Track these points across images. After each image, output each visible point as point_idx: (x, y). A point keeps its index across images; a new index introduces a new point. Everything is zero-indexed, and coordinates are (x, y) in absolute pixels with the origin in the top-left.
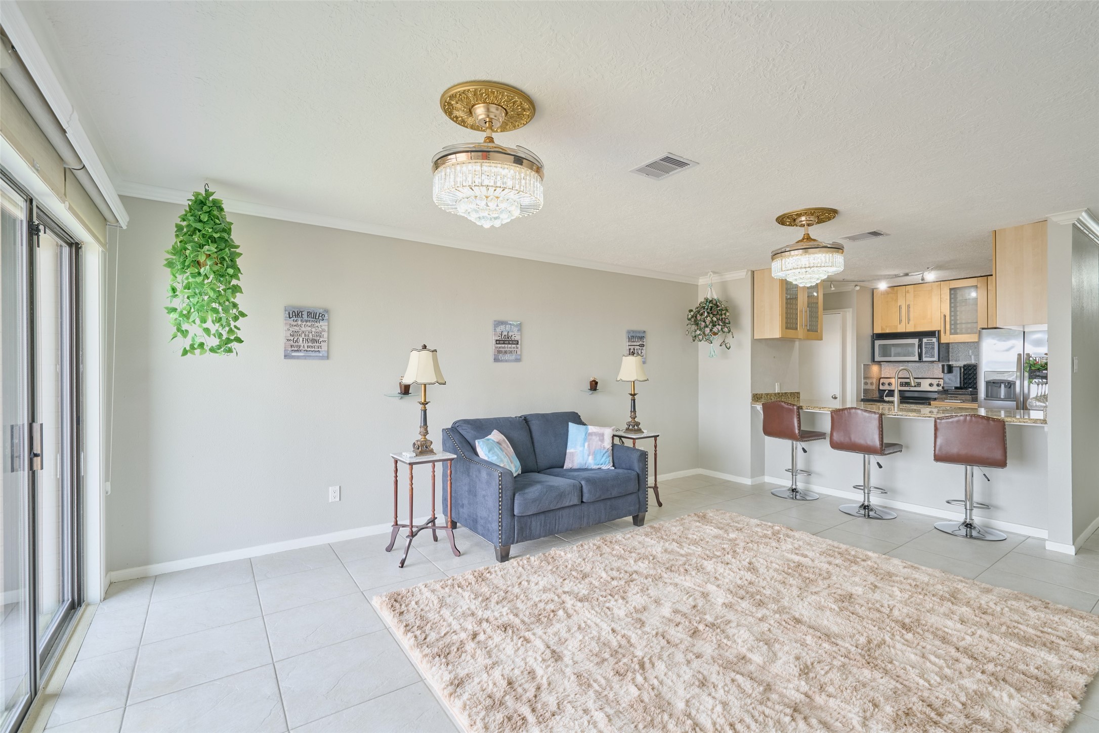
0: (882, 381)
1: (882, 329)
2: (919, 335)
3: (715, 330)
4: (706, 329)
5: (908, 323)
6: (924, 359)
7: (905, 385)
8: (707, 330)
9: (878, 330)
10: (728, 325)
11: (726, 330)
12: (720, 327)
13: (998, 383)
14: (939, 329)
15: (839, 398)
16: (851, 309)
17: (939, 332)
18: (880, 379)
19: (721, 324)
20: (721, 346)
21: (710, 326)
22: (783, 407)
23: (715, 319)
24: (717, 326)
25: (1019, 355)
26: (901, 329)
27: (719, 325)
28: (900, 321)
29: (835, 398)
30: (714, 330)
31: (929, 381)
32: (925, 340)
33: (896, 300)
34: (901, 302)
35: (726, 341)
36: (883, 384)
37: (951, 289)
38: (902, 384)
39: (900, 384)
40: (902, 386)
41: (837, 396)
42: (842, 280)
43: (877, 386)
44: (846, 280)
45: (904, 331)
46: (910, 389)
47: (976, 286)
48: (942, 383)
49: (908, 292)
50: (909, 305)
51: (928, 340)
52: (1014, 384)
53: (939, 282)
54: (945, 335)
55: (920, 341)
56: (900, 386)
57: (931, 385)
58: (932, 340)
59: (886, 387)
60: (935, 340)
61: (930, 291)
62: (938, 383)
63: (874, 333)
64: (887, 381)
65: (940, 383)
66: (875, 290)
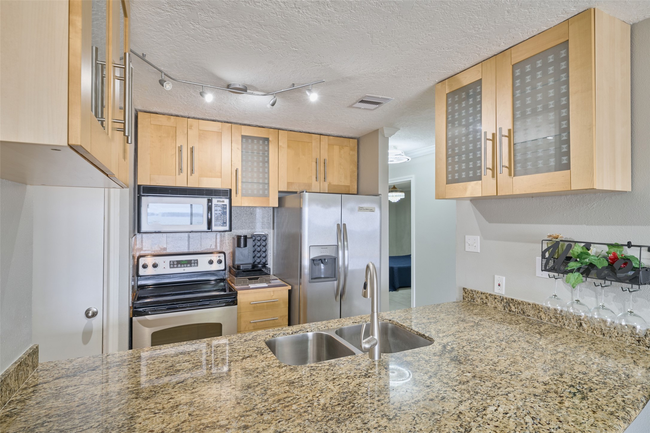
0: (142, 261)
1: (151, 179)
2: (207, 193)
5: (191, 175)
6: (214, 228)
7: (177, 264)
9: (143, 181)
13: (318, 260)
14: (230, 187)
15: (99, 316)
17: (231, 190)
18: (138, 258)
25: (338, 225)
26: (181, 182)
28: (180, 170)
29: (94, 315)
32: (215, 201)
33: (175, 137)
34: (181, 141)
36: (145, 266)
37: (243, 137)
38: (174, 264)
39: (170, 265)
40: (174, 267)
41: (95, 310)
42: (141, 55)
43: (135, 271)
44: (147, 58)
45: (186, 186)
46: (184, 270)
47: (267, 139)
48: (222, 258)
49: (191, 128)
50: (192, 149)
51: (218, 201)
52: (335, 260)
53: (230, 124)
54: (236, 196)
55: (210, 201)
56: (171, 268)
57: (211, 262)
58: (223, 201)
59: (150, 271)
60: (227, 201)
61: (220, 134)
62: (218, 258)
63: (139, 183)
64: (149, 261)
65: (221, 258)
66: (140, 115)
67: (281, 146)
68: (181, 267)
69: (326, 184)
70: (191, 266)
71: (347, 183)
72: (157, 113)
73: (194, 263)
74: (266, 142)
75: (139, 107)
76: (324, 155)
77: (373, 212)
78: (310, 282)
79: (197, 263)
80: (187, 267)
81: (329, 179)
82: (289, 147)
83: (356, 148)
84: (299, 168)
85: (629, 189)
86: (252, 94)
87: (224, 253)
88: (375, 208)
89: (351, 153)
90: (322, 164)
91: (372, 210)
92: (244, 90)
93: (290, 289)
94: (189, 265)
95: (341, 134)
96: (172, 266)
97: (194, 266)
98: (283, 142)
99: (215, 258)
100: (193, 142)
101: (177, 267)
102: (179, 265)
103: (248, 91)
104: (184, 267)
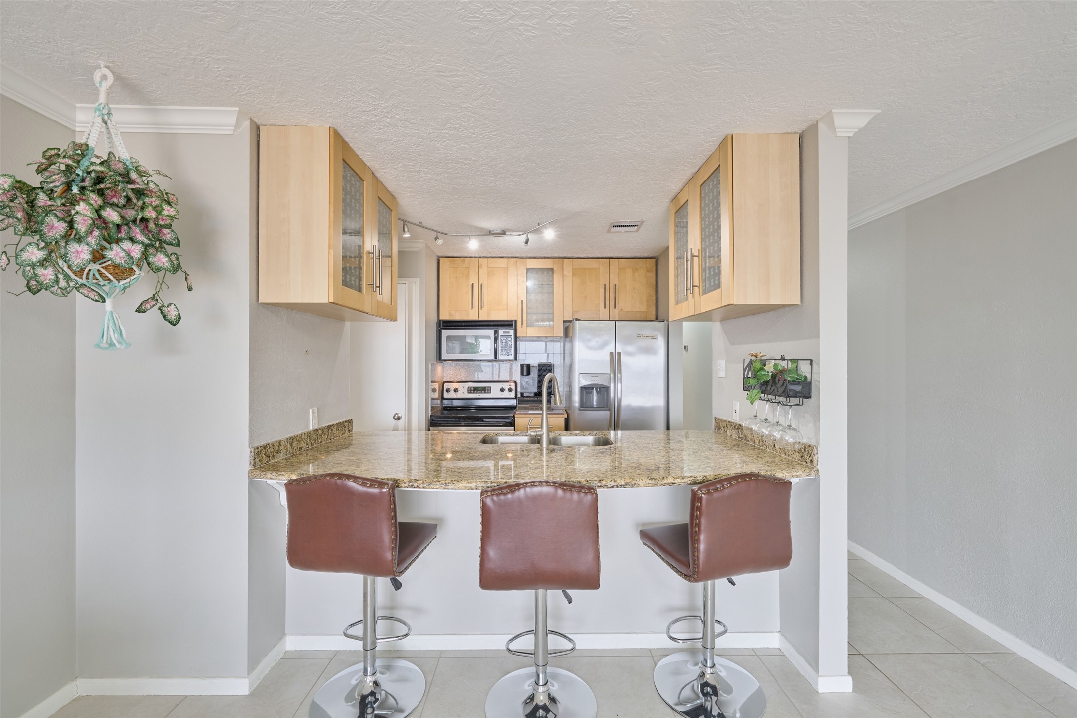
0: (446, 386)
1: (450, 315)
2: (496, 325)
3: (115, 254)
4: (74, 247)
5: (481, 309)
6: (501, 357)
7: (474, 390)
8: (80, 253)
9: (444, 316)
10: (170, 249)
11: (160, 260)
12: (137, 251)
13: (589, 388)
14: (516, 319)
15: (402, 420)
16: (419, 279)
17: (516, 321)
18: (444, 383)
19: (141, 237)
20: (139, 310)
21: (92, 240)
22: (350, 492)
23: (112, 215)
24: (127, 245)
25: (611, 353)
26: (473, 316)
27: (132, 240)
28: (473, 306)
29: (399, 418)
30: (109, 254)
31: (501, 385)
32: (501, 332)
33: (468, 276)
34: (473, 279)
35: (165, 298)
36: (448, 390)
37: (528, 270)
38: (471, 390)
39: (468, 390)
40: (471, 393)
41: (400, 415)
42: (419, 224)
43: (441, 394)
44: (424, 224)
45: (477, 319)
46: (479, 395)
47: (552, 269)
48: (513, 387)
49: (481, 267)
50: (482, 285)
51: (504, 332)
52: (607, 389)
53: (516, 259)
54: (522, 327)
55: (496, 332)
56: (468, 393)
57: (502, 390)
58: (509, 332)
59: (452, 395)
60: (512, 332)
61: (506, 269)
62: (509, 387)
63: (440, 319)
64: (453, 386)
65: (511, 387)
66: (441, 260)
67: (565, 275)
68: (476, 393)
69: (617, 311)
70: (485, 393)
71: (643, 308)
72: (455, 257)
73: (488, 390)
74: (551, 272)
75: (440, 255)
76: (615, 280)
77: (655, 340)
78: (580, 410)
79: (491, 390)
80: (482, 393)
81: (621, 304)
82: (574, 274)
83: (655, 268)
84: (586, 296)
85: (799, 303)
86: (510, 235)
87: (515, 383)
88: (657, 335)
89: (648, 274)
90: (612, 290)
91: (653, 338)
92: (503, 233)
93: (566, 417)
94: (483, 392)
95: (633, 255)
96: (469, 392)
97: (488, 393)
98: (568, 272)
99: (506, 386)
100: (484, 279)
101: (474, 393)
102: (475, 392)
103: (507, 233)
104: (479, 393)
